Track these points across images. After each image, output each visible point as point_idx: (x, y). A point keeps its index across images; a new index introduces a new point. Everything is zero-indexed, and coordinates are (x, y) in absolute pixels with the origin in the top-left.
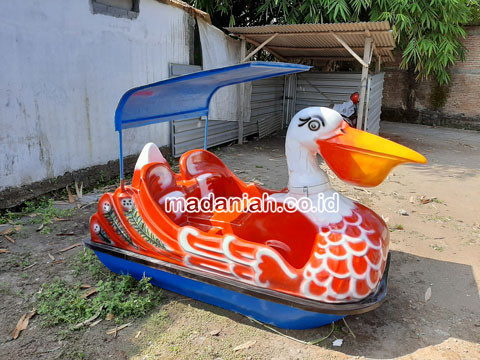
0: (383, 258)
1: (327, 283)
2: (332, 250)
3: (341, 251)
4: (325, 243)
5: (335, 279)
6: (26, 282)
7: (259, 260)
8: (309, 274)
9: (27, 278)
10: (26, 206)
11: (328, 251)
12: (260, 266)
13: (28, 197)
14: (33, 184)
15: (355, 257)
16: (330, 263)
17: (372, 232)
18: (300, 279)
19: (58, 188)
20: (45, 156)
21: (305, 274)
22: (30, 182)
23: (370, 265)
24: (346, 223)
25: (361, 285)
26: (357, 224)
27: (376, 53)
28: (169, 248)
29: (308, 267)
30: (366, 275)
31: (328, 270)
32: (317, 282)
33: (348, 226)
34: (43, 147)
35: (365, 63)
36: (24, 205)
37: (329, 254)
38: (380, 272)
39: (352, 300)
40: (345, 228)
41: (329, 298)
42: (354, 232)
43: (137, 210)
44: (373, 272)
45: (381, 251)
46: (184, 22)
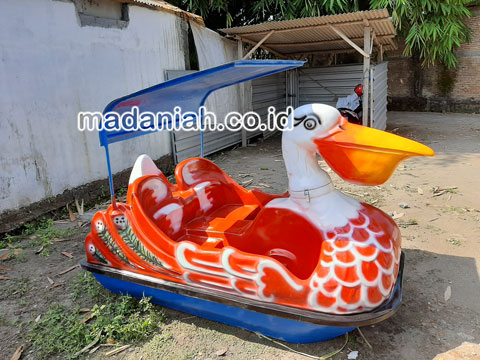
0: (396, 261)
1: (336, 293)
2: (340, 256)
3: (348, 257)
4: (331, 249)
5: (344, 287)
6: (24, 309)
7: (262, 273)
8: (316, 285)
9: (25, 305)
10: (25, 228)
11: (335, 258)
12: (263, 279)
13: (27, 219)
14: (31, 205)
15: (364, 263)
16: (338, 270)
17: (381, 233)
18: (307, 290)
19: (58, 207)
20: (42, 175)
21: (311, 285)
22: (28, 204)
23: (381, 270)
24: (353, 226)
25: (373, 293)
26: (365, 226)
27: (377, 42)
28: (166, 266)
29: (315, 277)
30: (378, 282)
31: (336, 279)
32: (325, 293)
33: (355, 230)
34: (39, 167)
35: (366, 53)
36: (23, 228)
37: (336, 262)
38: (393, 277)
39: (364, 310)
40: (351, 231)
41: (340, 309)
42: (361, 236)
43: (130, 227)
44: (385, 278)
45: (393, 254)
46: (177, 27)
